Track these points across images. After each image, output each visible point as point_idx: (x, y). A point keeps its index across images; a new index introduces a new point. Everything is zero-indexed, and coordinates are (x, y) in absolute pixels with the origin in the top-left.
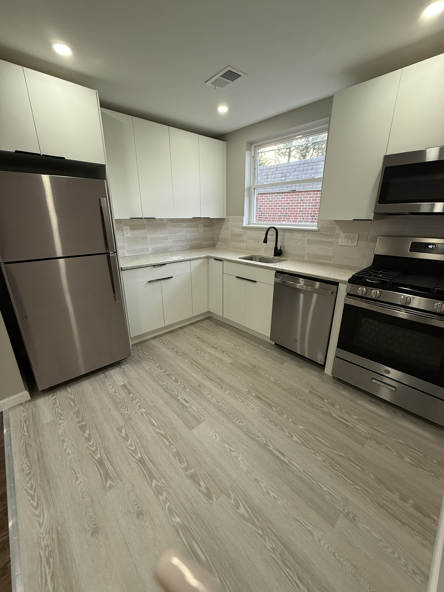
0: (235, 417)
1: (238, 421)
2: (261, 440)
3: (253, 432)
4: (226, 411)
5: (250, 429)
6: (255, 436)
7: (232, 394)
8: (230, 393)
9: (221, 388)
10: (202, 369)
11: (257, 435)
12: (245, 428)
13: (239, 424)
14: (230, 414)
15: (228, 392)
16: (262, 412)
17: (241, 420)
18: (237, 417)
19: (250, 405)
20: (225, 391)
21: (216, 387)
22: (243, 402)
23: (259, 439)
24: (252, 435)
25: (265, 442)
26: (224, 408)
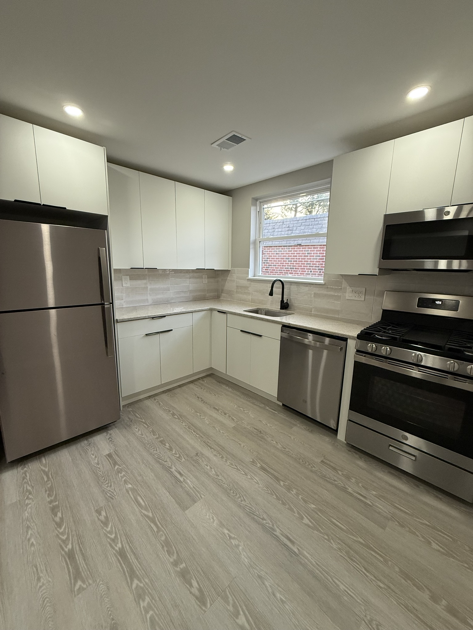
0: (236, 494)
1: (240, 499)
2: (267, 523)
3: (257, 513)
4: (227, 486)
5: (254, 509)
6: (259, 517)
7: (234, 465)
8: (232, 464)
9: (221, 457)
10: (201, 435)
11: (262, 517)
12: (248, 508)
13: (241, 502)
14: (231, 490)
15: (229, 462)
16: (268, 487)
17: (243, 497)
18: (239, 494)
19: (255, 478)
20: (226, 461)
21: (216, 456)
22: (246, 474)
23: (264, 521)
24: (256, 517)
25: (271, 526)
26: (224, 482)
